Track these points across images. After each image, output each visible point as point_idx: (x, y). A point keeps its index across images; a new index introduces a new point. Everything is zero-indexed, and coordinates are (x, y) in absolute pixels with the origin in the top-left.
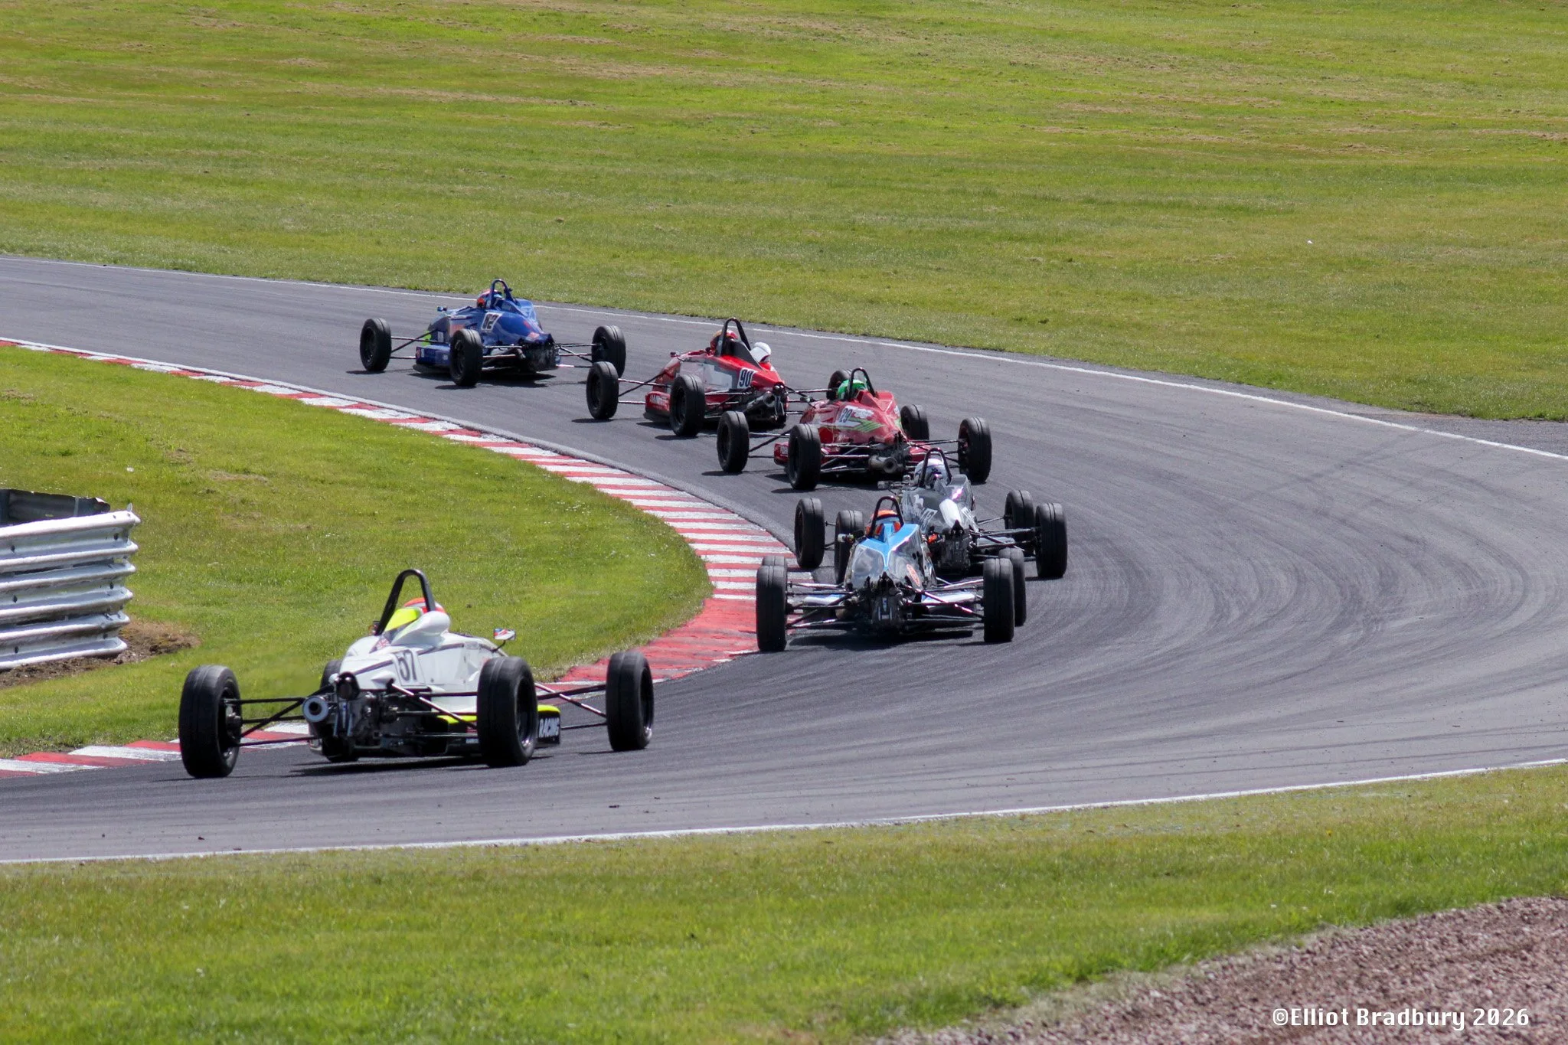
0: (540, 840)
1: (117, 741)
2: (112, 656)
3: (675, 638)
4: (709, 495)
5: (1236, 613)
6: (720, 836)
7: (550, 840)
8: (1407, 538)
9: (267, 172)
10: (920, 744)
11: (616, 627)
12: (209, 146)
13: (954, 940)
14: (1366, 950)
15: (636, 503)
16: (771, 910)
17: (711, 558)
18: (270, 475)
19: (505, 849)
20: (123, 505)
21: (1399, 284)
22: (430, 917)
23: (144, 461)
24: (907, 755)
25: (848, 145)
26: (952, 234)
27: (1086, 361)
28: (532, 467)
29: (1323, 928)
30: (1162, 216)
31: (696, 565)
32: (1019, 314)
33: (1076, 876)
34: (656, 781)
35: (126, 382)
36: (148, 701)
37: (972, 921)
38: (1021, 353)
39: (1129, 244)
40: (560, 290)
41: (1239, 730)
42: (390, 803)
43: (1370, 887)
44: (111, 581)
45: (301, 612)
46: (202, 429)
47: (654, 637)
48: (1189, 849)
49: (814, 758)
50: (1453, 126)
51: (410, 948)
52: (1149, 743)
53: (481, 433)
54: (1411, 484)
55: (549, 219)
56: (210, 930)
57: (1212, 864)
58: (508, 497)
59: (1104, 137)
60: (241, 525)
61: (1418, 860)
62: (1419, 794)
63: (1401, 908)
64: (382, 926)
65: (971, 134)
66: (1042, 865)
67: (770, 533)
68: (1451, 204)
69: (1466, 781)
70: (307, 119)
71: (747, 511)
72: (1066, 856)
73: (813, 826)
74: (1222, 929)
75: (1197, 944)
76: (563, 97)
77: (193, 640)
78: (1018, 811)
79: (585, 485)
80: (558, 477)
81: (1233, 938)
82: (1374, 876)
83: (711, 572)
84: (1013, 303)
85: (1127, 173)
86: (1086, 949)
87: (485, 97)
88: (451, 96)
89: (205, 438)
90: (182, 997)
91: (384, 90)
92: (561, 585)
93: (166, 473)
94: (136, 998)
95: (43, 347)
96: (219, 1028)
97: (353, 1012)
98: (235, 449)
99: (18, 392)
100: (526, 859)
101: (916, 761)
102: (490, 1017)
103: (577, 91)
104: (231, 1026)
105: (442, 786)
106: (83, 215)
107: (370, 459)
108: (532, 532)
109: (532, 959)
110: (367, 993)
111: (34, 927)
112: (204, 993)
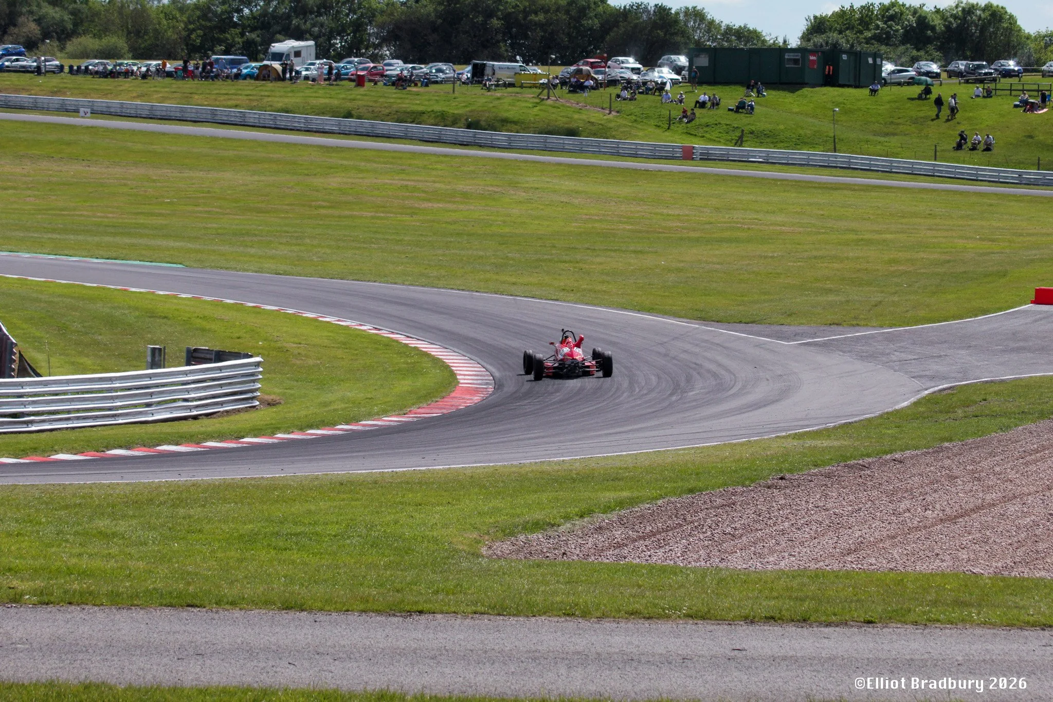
0: (398, 470)
1: (255, 436)
2: (254, 407)
3: (446, 400)
4: (457, 350)
5: (637, 390)
6: (460, 468)
7: (401, 470)
8: (695, 364)
9: (308, 241)
10: (529, 436)
11: (426, 396)
12: (288, 232)
13: (538, 503)
14: (679, 505)
15: (433, 353)
16: (476, 493)
17: (458, 372)
18: (308, 345)
19: (386, 473)
20: (257, 355)
21: (693, 277)
22: (359, 497)
23: (265, 340)
24: (524, 439)
25: (507, 230)
26: (541, 261)
27: (587, 304)
28: (397, 341)
29: (664, 498)
30: (613, 254)
31: (453, 375)
32: (564, 287)
33: (581, 481)
34: (438, 449)
35: (259, 313)
36: (266, 422)
37: (544, 497)
38: (565, 301)
39: (601, 264)
40: (407, 280)
41: (638, 430)
43: (680, 484)
44: (254, 381)
45: (318, 391)
46: (285, 329)
47: (438, 399)
48: (620, 471)
49: (489, 441)
50: (711, 223)
51: (352, 507)
52: (607, 435)
53: (379, 330)
54: (697, 345)
55: (403, 256)
56: (284, 501)
57: (627, 476)
58: (389, 352)
59: (593, 227)
60: (298, 362)
61: (697, 474)
62: (698, 451)
63: (691, 491)
64: (343, 500)
65: (548, 226)
66: (569, 477)
67: (479, 363)
68: (710, 249)
69: (713, 447)
70: (321, 223)
71: (470, 356)
72: (577, 474)
73: (491, 464)
74: (630, 499)
75: (621, 504)
76: (408, 214)
77: (282, 402)
78: (561, 459)
79: (415, 347)
80: (406, 345)
81: (633, 502)
82: (682, 480)
83: (458, 377)
84: (562, 284)
85: (602, 239)
86: (583, 506)
87: (382, 214)
88: (370, 214)
89: (286, 332)
90: (274, 525)
91: (347, 213)
92: (406, 382)
93: (273, 344)
94: (259, 525)
95: (232, 302)
96: (287, 535)
97: (333, 529)
98: (296, 336)
99: (223, 317)
100: (393, 476)
101: (527, 442)
102: (379, 531)
103: (413, 212)
104: (291, 535)
105: (365, 451)
106: (245, 256)
107: (342, 339)
108: (397, 363)
109: (394, 511)
110: (337, 523)
111: (225, 500)
112: (281, 523)
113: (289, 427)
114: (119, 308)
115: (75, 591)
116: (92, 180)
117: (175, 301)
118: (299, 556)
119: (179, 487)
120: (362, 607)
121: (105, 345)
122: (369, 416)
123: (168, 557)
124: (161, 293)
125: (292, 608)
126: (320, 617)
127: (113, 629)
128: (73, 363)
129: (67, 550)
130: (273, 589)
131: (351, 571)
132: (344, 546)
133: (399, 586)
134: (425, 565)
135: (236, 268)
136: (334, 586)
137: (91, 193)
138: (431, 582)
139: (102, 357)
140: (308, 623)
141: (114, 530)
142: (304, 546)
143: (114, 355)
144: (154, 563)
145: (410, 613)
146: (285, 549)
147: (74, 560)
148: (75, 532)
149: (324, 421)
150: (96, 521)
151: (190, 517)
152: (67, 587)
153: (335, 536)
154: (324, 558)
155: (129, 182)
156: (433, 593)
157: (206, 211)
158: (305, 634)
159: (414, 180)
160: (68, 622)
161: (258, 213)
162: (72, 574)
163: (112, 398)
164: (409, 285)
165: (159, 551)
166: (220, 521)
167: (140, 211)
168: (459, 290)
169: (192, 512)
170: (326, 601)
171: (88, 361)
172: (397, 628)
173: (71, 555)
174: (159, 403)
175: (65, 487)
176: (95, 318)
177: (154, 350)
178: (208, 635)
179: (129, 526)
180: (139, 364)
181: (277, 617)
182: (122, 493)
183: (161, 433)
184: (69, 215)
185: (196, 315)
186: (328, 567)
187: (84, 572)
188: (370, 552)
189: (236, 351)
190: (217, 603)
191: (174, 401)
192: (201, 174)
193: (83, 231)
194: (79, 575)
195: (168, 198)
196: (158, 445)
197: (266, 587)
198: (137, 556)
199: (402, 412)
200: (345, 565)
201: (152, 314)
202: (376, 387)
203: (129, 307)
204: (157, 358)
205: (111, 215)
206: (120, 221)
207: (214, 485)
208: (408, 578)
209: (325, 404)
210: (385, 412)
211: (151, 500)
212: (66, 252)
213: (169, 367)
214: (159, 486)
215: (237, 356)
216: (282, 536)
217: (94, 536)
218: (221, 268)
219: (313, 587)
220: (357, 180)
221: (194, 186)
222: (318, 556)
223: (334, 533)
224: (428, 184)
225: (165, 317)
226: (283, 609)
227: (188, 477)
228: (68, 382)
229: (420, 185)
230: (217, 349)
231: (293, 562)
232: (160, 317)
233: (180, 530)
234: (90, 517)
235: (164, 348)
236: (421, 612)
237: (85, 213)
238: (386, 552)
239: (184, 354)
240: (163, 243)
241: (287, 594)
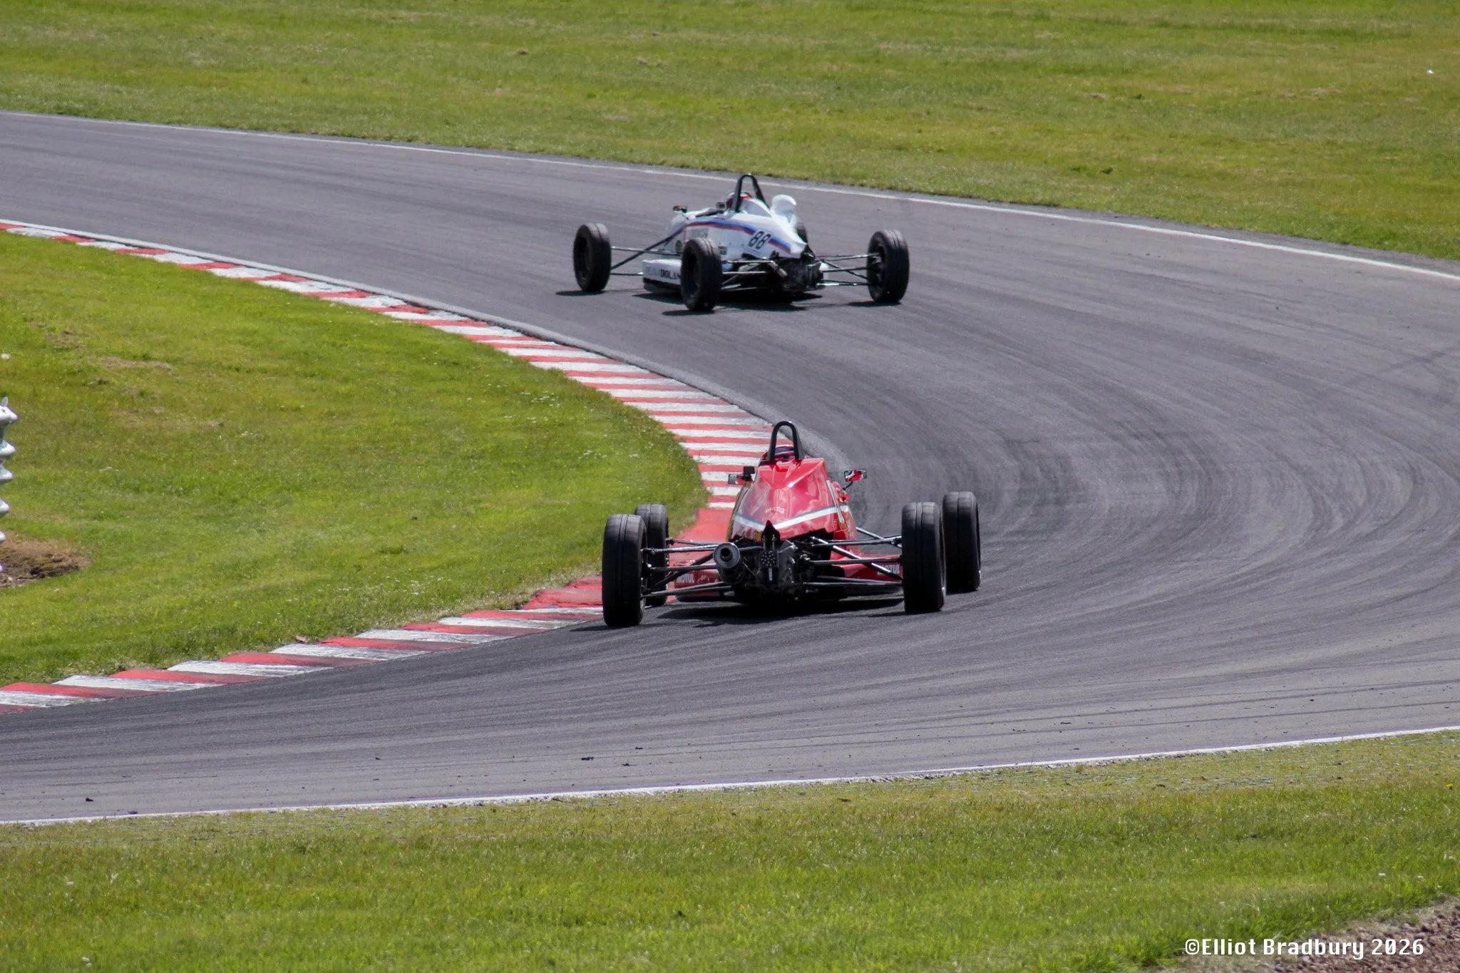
0: (498, 800)
4: (703, 383)
5: (1339, 521)
6: (716, 794)
7: (510, 798)
13: (995, 917)
15: (617, 393)
16: (776, 882)
17: (706, 459)
18: (175, 362)
19: (456, 810)
22: (365, 893)
23: (22, 346)
24: (941, 694)
26: (996, 66)
27: (1159, 218)
28: (490, 351)
29: (1442, 900)
30: (1252, 43)
31: (687, 467)
32: (1076, 162)
33: (1143, 839)
34: (637, 728)
36: (28, 636)
37: (1016, 895)
38: (1080, 208)
39: (1209, 77)
40: (524, 137)
41: (1343, 663)
42: (317, 756)
45: (211, 527)
46: (91, 306)
48: (1280, 806)
49: (827, 700)
51: (340, 930)
52: (1235, 678)
53: (427, 309)
55: (510, 51)
56: (98, 911)
57: (1308, 825)
58: (462, 387)
60: (139, 422)
64: (307, 904)
66: (1102, 827)
72: (1132, 815)
73: (826, 781)
74: (1319, 902)
77: (82, 562)
78: (1074, 761)
79: (553, 372)
80: (522, 363)
81: (1332, 913)
83: (706, 476)
84: (1071, 149)
86: (1155, 927)
89: (96, 317)
92: (525, 492)
93: (49, 360)
98: (131, 331)
100: (481, 822)
101: (951, 703)
105: (382, 735)
107: (294, 342)
108: (490, 428)
109: (487, 943)
113: (108, 651)
122: (394, 611)
149: (233, 631)
164: (534, 153)
168: (706, 169)
199: (508, 599)
202: (416, 512)
209: (236, 572)
210: (450, 599)
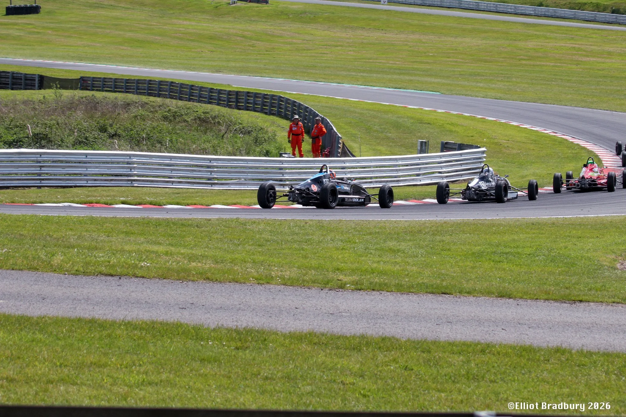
0: (566, 216)
4: (603, 146)
6: (604, 216)
9: (514, 79)
12: (502, 74)
15: (588, 148)
16: (614, 232)
17: (603, 159)
18: (513, 141)
19: (559, 218)
20: (483, 147)
22: (544, 232)
23: (488, 138)
28: (566, 140)
31: (600, 161)
34: (591, 205)
35: (485, 122)
40: (573, 104)
42: (536, 208)
44: (481, 162)
45: (519, 169)
46: (499, 132)
53: (556, 133)
55: (571, 89)
56: (499, 233)
58: (562, 146)
60: (507, 151)
64: (534, 233)
70: (522, 69)
73: (623, 215)
76: (575, 64)
79: (577, 144)
80: (572, 142)
83: (603, 162)
87: (559, 64)
88: (552, 64)
89: (500, 133)
90: (493, 247)
91: (538, 63)
92: (572, 164)
93: (492, 141)
94: (484, 247)
95: (468, 115)
96: (500, 253)
97: (528, 251)
98: (506, 136)
99: (463, 124)
100: (564, 220)
102: (556, 252)
103: (578, 63)
104: (503, 253)
105: (546, 205)
106: (477, 88)
107: (534, 138)
108: (566, 153)
109: (564, 241)
110: (530, 247)
111: (464, 232)
112: (497, 246)
114: (402, 117)
115: (376, 283)
116: (387, 42)
117: (435, 114)
118: (508, 266)
119: (437, 224)
120: (546, 297)
121: (393, 139)
122: (549, 184)
123: (430, 264)
124: (427, 109)
125: (504, 296)
126: (521, 302)
127: (398, 306)
128: (374, 150)
129: (371, 259)
130: (492, 285)
131: (539, 276)
132: (534, 261)
133: (567, 285)
134: (583, 273)
135: (471, 95)
136: (529, 284)
137: (386, 49)
138: (587, 283)
139: (391, 146)
140: (513, 305)
141: (398, 248)
142: (511, 260)
143: (398, 145)
144: (422, 268)
145: (574, 301)
146: (500, 262)
147: (375, 265)
148: (376, 248)
150: (388, 242)
151: (443, 241)
152: (372, 280)
153: (529, 255)
154: (523, 268)
155: (409, 43)
156: (588, 290)
157: (454, 61)
158: (512, 312)
159: (578, 44)
160: (372, 301)
161: (485, 62)
162: (374, 273)
163: (397, 170)
164: (576, 106)
165: (425, 261)
166: (461, 244)
167: (414, 60)
168: (604, 110)
169: (444, 238)
170: (524, 293)
171: (383, 149)
172: (567, 310)
173: (374, 262)
174: (424, 174)
175: (369, 222)
176: (387, 123)
177: (422, 142)
178: (454, 311)
179: (408, 246)
180: (413, 151)
181: (495, 302)
182: (403, 226)
183: (426, 192)
184: (373, 62)
185: (447, 122)
186: (525, 273)
187: (381, 272)
188: (550, 265)
189: (470, 144)
190: (459, 292)
191: (433, 173)
192: (452, 39)
193: (382, 72)
194: (378, 274)
195: (432, 53)
196: (423, 199)
197: (488, 283)
198: (412, 263)
200: (535, 272)
201: (421, 122)
202: (553, 167)
203: (408, 117)
204: (424, 148)
205: (397, 63)
206: (403, 66)
207: (457, 223)
208: (573, 281)
209: (523, 177)
211: (420, 231)
212: (371, 84)
213: (431, 153)
214: (425, 223)
215: (471, 147)
216: (498, 254)
217: (387, 251)
218: (463, 95)
219: (516, 284)
220: (545, 44)
221: (447, 46)
222: (519, 266)
223: (528, 253)
224: (587, 46)
225: (429, 123)
226: (499, 297)
227: (442, 218)
228: (371, 160)
229: (583, 47)
230: (459, 142)
231: (504, 269)
232: (425, 123)
233: (438, 249)
234: (384, 239)
235: (428, 141)
236: (581, 301)
237: (383, 61)
238: (560, 265)
239: (440, 146)
240: (428, 79)
241: (501, 288)
